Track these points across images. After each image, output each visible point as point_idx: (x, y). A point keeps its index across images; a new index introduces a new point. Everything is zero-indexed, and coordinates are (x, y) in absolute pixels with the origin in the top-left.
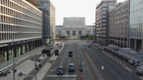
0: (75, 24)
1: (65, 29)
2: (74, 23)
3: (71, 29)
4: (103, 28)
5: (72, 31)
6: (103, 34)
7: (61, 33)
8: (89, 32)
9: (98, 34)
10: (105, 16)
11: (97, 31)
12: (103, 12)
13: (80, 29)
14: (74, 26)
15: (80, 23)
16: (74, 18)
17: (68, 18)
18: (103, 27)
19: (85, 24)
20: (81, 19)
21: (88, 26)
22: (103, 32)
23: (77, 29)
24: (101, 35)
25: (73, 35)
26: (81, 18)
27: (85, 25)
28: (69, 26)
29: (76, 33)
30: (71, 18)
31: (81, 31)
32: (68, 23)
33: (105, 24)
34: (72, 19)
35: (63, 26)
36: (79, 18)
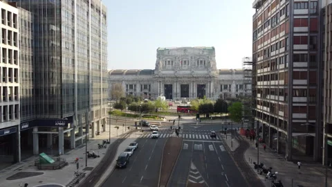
0: (187, 66)
1: (161, 80)
2: (185, 62)
3: (175, 80)
4: (296, 82)
5: (179, 87)
6: (296, 109)
7: (149, 90)
8: (226, 87)
9: (265, 104)
10: (305, 29)
11: (260, 91)
12: (296, 12)
13: (200, 79)
14: (184, 72)
15: (201, 62)
16: (185, 49)
17: (168, 50)
18: (296, 75)
19: (215, 65)
20: (205, 53)
21: (223, 73)
22: (295, 99)
23: (194, 79)
24: (281, 113)
25: (182, 97)
26: (204, 49)
27: (216, 70)
28: (172, 72)
29: (191, 91)
30: (178, 50)
31: (204, 86)
32: (169, 62)
33: (305, 64)
34: (178, 54)
35: (155, 72)
36: (199, 49)
